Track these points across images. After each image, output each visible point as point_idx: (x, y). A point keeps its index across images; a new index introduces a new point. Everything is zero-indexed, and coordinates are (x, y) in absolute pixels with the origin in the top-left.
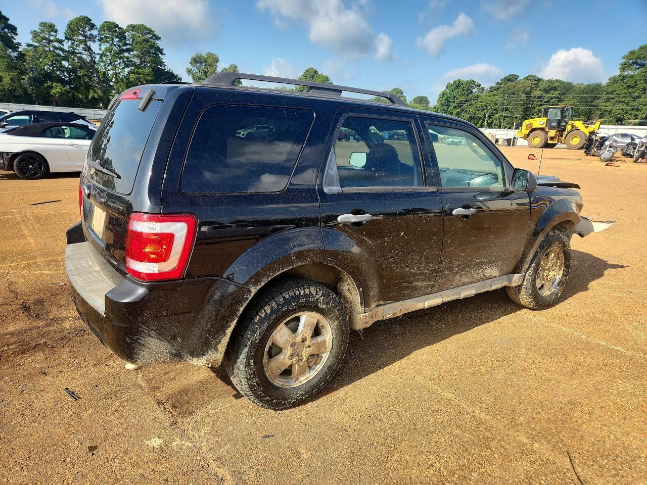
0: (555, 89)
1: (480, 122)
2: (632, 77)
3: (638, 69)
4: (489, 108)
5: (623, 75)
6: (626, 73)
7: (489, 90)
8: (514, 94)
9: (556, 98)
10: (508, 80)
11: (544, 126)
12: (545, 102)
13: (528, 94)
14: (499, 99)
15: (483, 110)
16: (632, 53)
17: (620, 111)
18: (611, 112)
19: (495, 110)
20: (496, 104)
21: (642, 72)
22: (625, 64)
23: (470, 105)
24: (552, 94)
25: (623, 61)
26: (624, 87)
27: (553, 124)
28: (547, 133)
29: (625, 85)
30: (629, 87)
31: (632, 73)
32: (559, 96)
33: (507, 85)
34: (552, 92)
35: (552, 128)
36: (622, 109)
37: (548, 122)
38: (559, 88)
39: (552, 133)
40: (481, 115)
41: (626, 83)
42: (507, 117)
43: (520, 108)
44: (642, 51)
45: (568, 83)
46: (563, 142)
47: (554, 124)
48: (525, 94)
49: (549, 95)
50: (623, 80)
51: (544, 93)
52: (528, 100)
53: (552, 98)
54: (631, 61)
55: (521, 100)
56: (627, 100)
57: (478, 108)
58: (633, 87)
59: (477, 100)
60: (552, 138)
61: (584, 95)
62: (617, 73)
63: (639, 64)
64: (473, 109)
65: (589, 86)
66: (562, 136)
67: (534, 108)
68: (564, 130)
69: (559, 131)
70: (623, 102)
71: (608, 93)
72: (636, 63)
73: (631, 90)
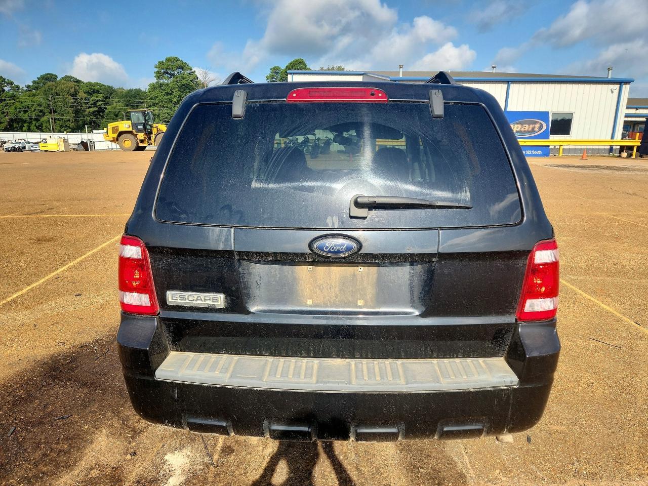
0: (98, 92)
1: (26, 125)
2: (167, 85)
3: (170, 78)
4: (33, 109)
5: (159, 83)
6: (161, 81)
7: (25, 88)
8: (58, 94)
9: (101, 101)
10: (47, 79)
11: (130, 129)
12: (92, 104)
13: (74, 95)
14: (41, 99)
15: (26, 112)
16: (161, 63)
17: (166, 115)
18: (159, 116)
19: (41, 111)
20: (41, 106)
21: (174, 81)
22: (158, 72)
23: (7, 106)
24: (97, 97)
25: (156, 70)
26: (163, 93)
27: (139, 127)
28: (136, 136)
29: (164, 93)
30: (167, 94)
31: (166, 82)
32: (104, 99)
33: (47, 85)
34: (95, 95)
35: (139, 131)
36: (168, 113)
37: (134, 125)
38: (101, 91)
39: (141, 136)
40: (25, 117)
41: (164, 90)
42: (58, 119)
43: (71, 110)
44: (169, 63)
45: (109, 87)
46: (153, 144)
47: (141, 127)
48: (70, 95)
49: (93, 98)
50: (161, 87)
51: (88, 95)
52: (75, 102)
53: (97, 101)
54: (162, 71)
55: (68, 101)
56: (169, 105)
57: (19, 110)
58: (171, 94)
59: (15, 100)
60: (142, 141)
61: (128, 99)
62: (154, 80)
63: (170, 74)
64: (12, 110)
65: (130, 91)
66: (150, 138)
67: (84, 111)
68: (151, 133)
69: (146, 134)
70: (167, 107)
71: (151, 99)
72: (167, 73)
73: (169, 96)
